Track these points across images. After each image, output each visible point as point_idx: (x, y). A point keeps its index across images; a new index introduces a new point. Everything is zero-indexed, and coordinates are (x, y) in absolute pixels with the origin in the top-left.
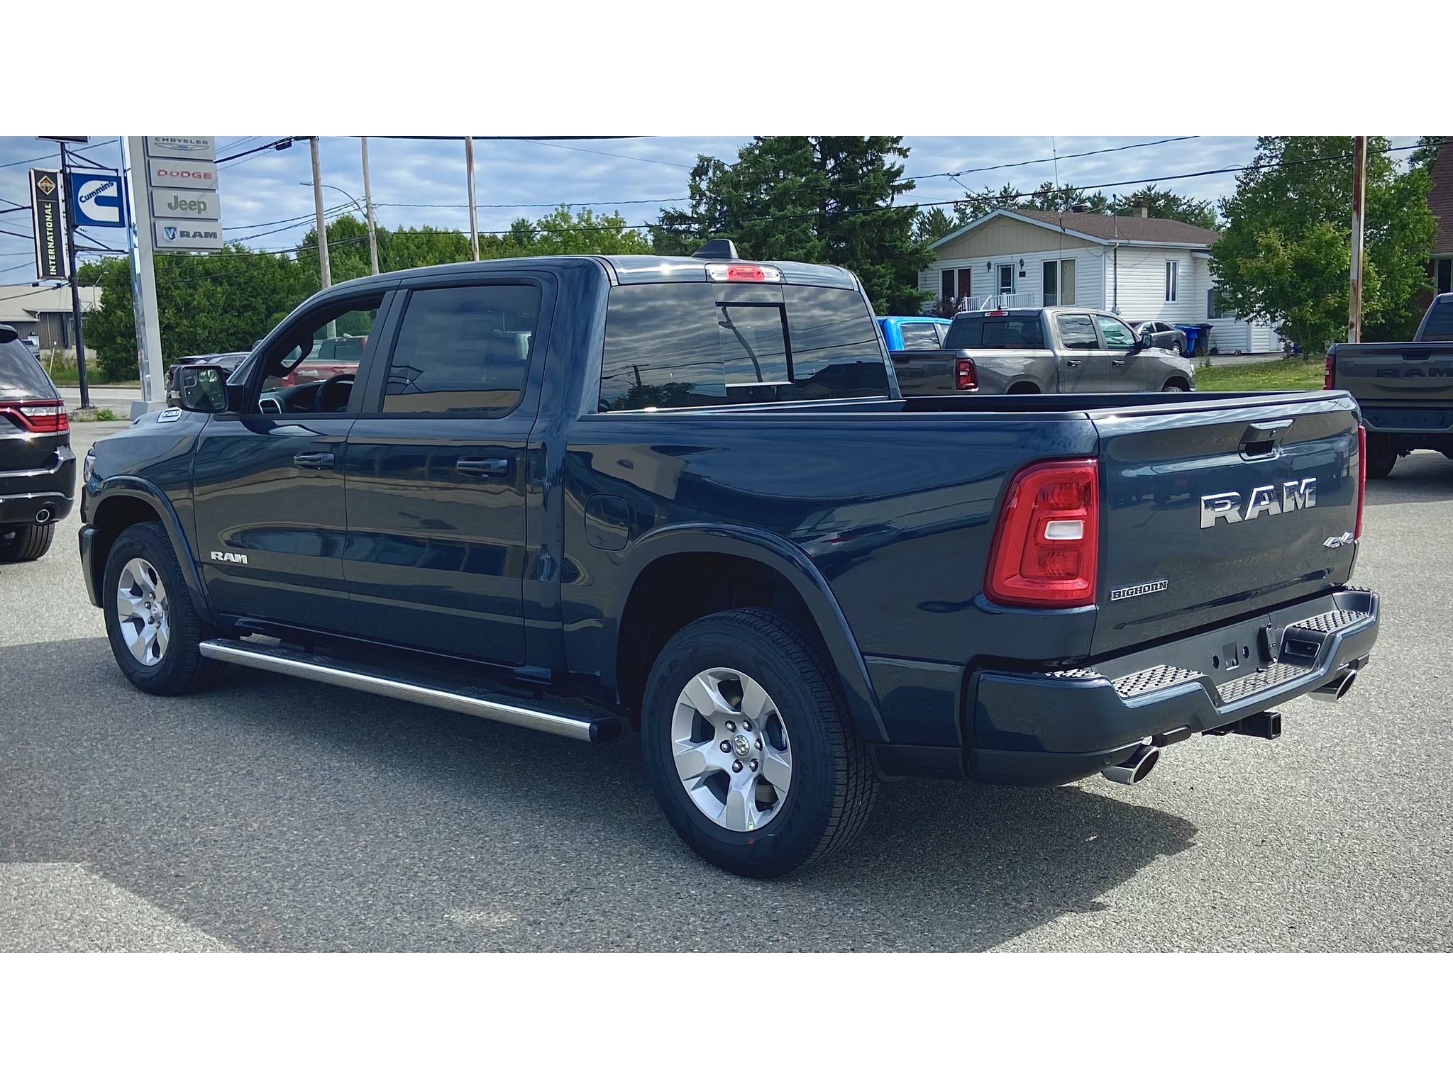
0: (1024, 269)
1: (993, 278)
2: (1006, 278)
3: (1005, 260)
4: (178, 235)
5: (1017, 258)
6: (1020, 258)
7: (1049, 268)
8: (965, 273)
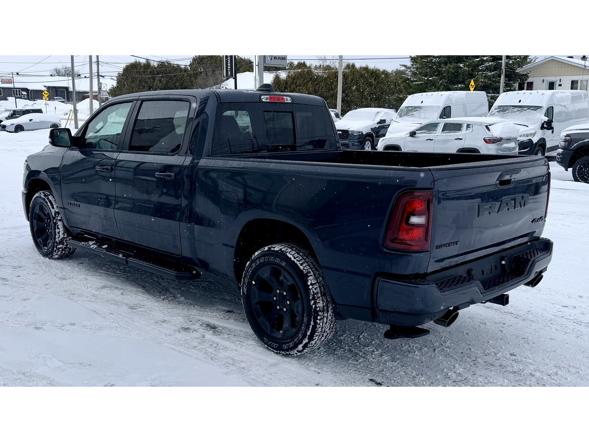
0: (561, 83)
1: (545, 85)
2: (552, 85)
3: (553, 79)
5: (558, 79)
7: (574, 83)
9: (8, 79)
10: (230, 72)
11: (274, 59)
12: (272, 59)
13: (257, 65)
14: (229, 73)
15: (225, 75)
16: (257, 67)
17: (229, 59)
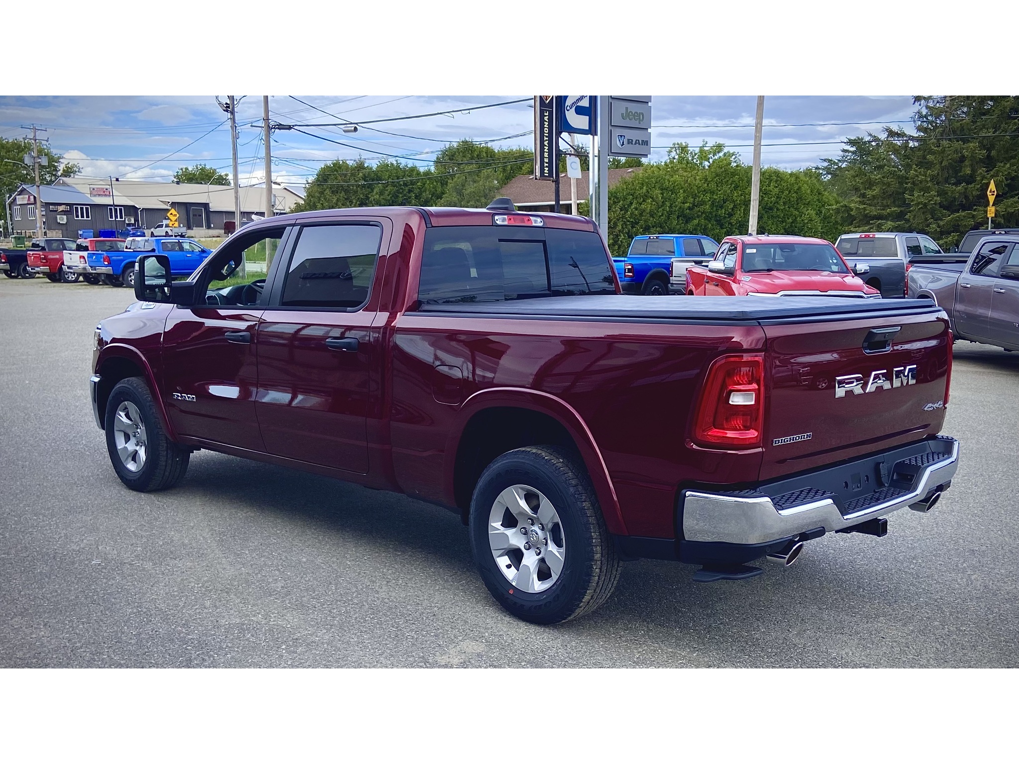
9: (103, 189)
10: (547, 169)
11: (628, 143)
12: (623, 144)
13: (595, 156)
14: (545, 171)
15: (538, 174)
16: (596, 159)
17: (546, 143)
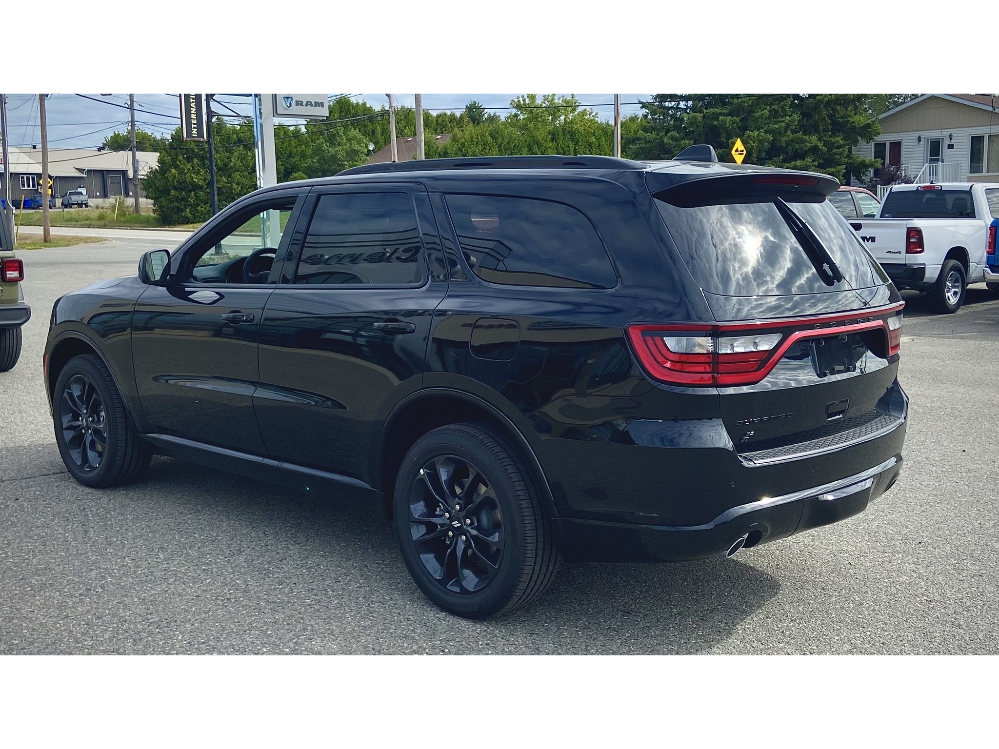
0: (953, 142)
1: (922, 149)
2: (935, 150)
3: (935, 134)
4: (294, 104)
5: (946, 133)
6: (949, 133)
7: (977, 141)
8: (896, 147)
17: (193, 105)
